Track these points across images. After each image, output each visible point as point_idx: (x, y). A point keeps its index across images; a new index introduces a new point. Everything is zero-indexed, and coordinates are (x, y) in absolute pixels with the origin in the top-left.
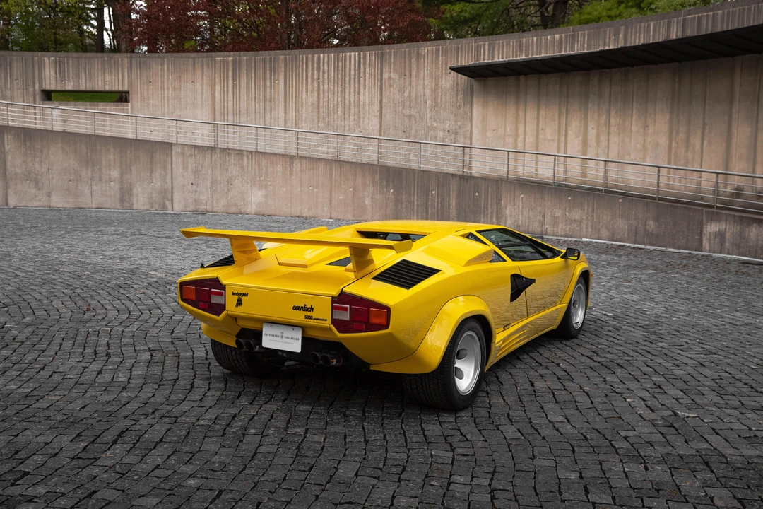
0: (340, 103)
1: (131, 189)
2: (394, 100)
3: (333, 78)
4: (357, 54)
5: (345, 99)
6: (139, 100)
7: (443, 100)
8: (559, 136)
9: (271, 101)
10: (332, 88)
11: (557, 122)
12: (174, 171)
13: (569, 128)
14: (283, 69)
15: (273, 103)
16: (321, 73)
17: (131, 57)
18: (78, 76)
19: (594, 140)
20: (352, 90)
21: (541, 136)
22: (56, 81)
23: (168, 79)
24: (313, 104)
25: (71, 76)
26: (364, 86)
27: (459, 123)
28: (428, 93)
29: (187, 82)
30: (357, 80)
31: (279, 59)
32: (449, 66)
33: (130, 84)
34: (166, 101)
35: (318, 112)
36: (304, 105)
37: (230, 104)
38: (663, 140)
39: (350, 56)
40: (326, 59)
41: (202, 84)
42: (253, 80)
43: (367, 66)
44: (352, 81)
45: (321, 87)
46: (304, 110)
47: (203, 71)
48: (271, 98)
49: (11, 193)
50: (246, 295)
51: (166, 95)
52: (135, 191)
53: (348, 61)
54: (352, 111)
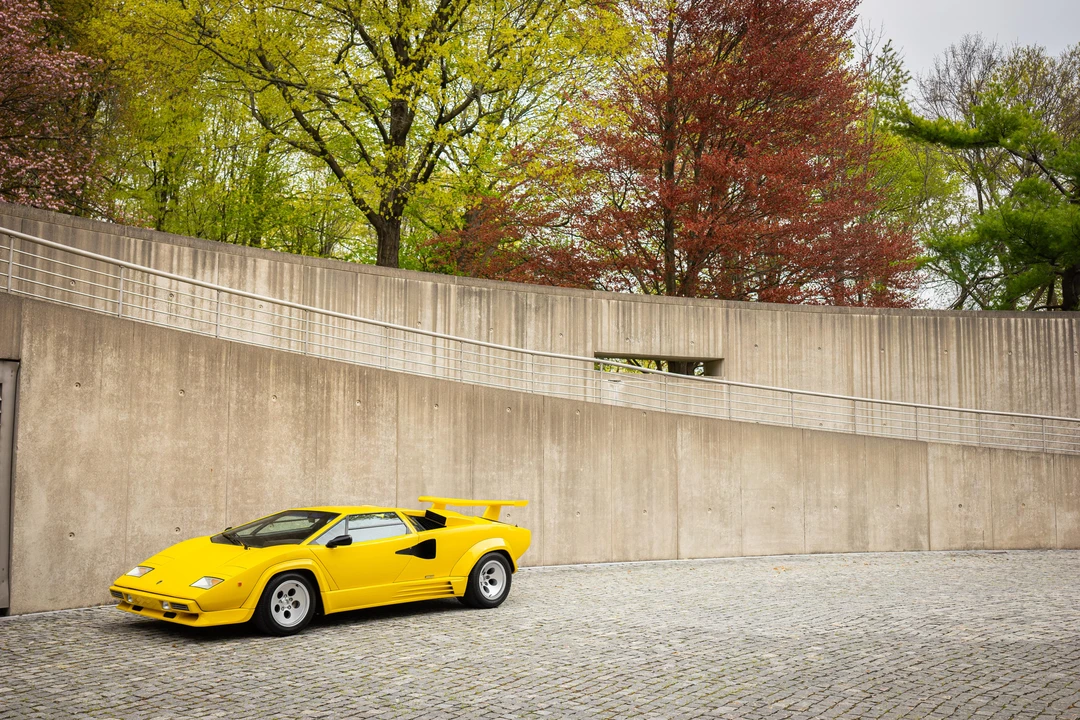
0: (1044, 385)
1: (865, 518)
3: (1031, 351)
4: (1066, 320)
5: (1051, 381)
6: (739, 373)
9: (938, 380)
10: (1031, 364)
12: (932, 486)
14: (954, 335)
15: (940, 382)
16: (1013, 343)
17: (728, 307)
18: (649, 332)
20: (1062, 369)
22: (618, 338)
23: (783, 342)
24: (1002, 386)
25: (640, 331)
29: (810, 348)
30: (1068, 355)
31: (948, 321)
33: (727, 347)
34: (779, 377)
35: (1011, 397)
36: (989, 386)
37: (876, 383)
39: (1056, 323)
40: (1020, 325)
41: (833, 352)
42: (910, 348)
44: (1061, 356)
45: (1014, 363)
46: (989, 394)
47: (834, 332)
48: (938, 376)
49: (684, 535)
51: (779, 367)
52: (871, 521)
53: (1053, 328)
54: (1064, 397)
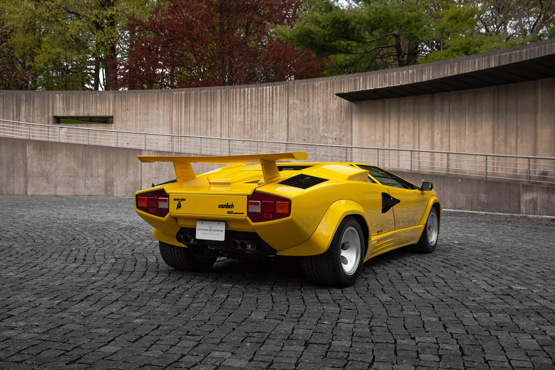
0: (259, 121)
1: (113, 182)
2: (297, 118)
3: (254, 104)
4: (271, 87)
5: (262, 118)
6: (120, 122)
7: (332, 117)
8: (414, 139)
9: (211, 121)
10: (254, 111)
11: (412, 130)
12: (143, 169)
13: (421, 134)
14: (219, 99)
15: (212, 122)
17: (115, 93)
18: (78, 106)
19: (439, 141)
20: (268, 112)
21: (401, 141)
22: (64, 110)
23: (140, 107)
24: (240, 122)
25: (74, 106)
26: (276, 109)
27: (343, 133)
28: (321, 113)
29: (153, 109)
30: (271, 105)
31: (217, 92)
32: (335, 93)
33: (114, 111)
34: (138, 122)
35: (244, 128)
36: (234, 123)
37: (183, 123)
38: (488, 140)
39: (266, 89)
40: (249, 92)
41: (163, 111)
42: (199, 106)
43: (278, 96)
44: (268, 106)
45: (246, 111)
46: (234, 127)
47: (164, 101)
48: (211, 119)
49: (29, 185)
50: (184, 200)
51: (138, 119)
52: (115, 183)
53: (265, 92)
54: (268, 127)
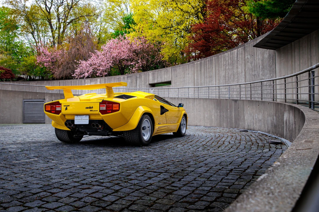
0: (232, 74)
2: (249, 69)
3: (229, 63)
4: (237, 50)
5: (233, 72)
6: (174, 83)
7: (266, 64)
10: (229, 67)
14: (214, 63)
16: (226, 62)
18: (158, 77)
20: (236, 67)
22: (152, 80)
23: (182, 74)
24: (224, 76)
25: (156, 78)
26: (239, 64)
27: (271, 75)
28: (260, 61)
29: (187, 74)
31: (213, 59)
34: (181, 83)
36: (221, 77)
37: (199, 81)
39: (235, 51)
40: (227, 55)
41: (191, 74)
42: (206, 69)
43: (240, 55)
44: (236, 63)
45: (226, 68)
47: (191, 69)
48: (211, 76)
51: (181, 81)
53: (234, 54)
54: (236, 77)
